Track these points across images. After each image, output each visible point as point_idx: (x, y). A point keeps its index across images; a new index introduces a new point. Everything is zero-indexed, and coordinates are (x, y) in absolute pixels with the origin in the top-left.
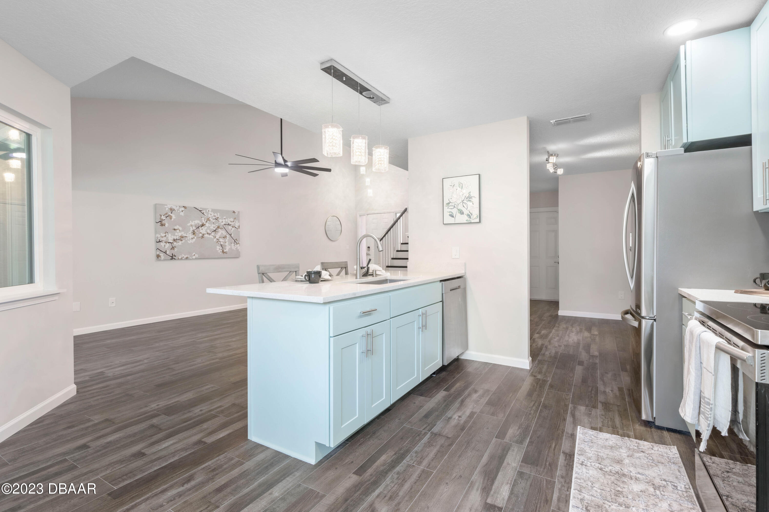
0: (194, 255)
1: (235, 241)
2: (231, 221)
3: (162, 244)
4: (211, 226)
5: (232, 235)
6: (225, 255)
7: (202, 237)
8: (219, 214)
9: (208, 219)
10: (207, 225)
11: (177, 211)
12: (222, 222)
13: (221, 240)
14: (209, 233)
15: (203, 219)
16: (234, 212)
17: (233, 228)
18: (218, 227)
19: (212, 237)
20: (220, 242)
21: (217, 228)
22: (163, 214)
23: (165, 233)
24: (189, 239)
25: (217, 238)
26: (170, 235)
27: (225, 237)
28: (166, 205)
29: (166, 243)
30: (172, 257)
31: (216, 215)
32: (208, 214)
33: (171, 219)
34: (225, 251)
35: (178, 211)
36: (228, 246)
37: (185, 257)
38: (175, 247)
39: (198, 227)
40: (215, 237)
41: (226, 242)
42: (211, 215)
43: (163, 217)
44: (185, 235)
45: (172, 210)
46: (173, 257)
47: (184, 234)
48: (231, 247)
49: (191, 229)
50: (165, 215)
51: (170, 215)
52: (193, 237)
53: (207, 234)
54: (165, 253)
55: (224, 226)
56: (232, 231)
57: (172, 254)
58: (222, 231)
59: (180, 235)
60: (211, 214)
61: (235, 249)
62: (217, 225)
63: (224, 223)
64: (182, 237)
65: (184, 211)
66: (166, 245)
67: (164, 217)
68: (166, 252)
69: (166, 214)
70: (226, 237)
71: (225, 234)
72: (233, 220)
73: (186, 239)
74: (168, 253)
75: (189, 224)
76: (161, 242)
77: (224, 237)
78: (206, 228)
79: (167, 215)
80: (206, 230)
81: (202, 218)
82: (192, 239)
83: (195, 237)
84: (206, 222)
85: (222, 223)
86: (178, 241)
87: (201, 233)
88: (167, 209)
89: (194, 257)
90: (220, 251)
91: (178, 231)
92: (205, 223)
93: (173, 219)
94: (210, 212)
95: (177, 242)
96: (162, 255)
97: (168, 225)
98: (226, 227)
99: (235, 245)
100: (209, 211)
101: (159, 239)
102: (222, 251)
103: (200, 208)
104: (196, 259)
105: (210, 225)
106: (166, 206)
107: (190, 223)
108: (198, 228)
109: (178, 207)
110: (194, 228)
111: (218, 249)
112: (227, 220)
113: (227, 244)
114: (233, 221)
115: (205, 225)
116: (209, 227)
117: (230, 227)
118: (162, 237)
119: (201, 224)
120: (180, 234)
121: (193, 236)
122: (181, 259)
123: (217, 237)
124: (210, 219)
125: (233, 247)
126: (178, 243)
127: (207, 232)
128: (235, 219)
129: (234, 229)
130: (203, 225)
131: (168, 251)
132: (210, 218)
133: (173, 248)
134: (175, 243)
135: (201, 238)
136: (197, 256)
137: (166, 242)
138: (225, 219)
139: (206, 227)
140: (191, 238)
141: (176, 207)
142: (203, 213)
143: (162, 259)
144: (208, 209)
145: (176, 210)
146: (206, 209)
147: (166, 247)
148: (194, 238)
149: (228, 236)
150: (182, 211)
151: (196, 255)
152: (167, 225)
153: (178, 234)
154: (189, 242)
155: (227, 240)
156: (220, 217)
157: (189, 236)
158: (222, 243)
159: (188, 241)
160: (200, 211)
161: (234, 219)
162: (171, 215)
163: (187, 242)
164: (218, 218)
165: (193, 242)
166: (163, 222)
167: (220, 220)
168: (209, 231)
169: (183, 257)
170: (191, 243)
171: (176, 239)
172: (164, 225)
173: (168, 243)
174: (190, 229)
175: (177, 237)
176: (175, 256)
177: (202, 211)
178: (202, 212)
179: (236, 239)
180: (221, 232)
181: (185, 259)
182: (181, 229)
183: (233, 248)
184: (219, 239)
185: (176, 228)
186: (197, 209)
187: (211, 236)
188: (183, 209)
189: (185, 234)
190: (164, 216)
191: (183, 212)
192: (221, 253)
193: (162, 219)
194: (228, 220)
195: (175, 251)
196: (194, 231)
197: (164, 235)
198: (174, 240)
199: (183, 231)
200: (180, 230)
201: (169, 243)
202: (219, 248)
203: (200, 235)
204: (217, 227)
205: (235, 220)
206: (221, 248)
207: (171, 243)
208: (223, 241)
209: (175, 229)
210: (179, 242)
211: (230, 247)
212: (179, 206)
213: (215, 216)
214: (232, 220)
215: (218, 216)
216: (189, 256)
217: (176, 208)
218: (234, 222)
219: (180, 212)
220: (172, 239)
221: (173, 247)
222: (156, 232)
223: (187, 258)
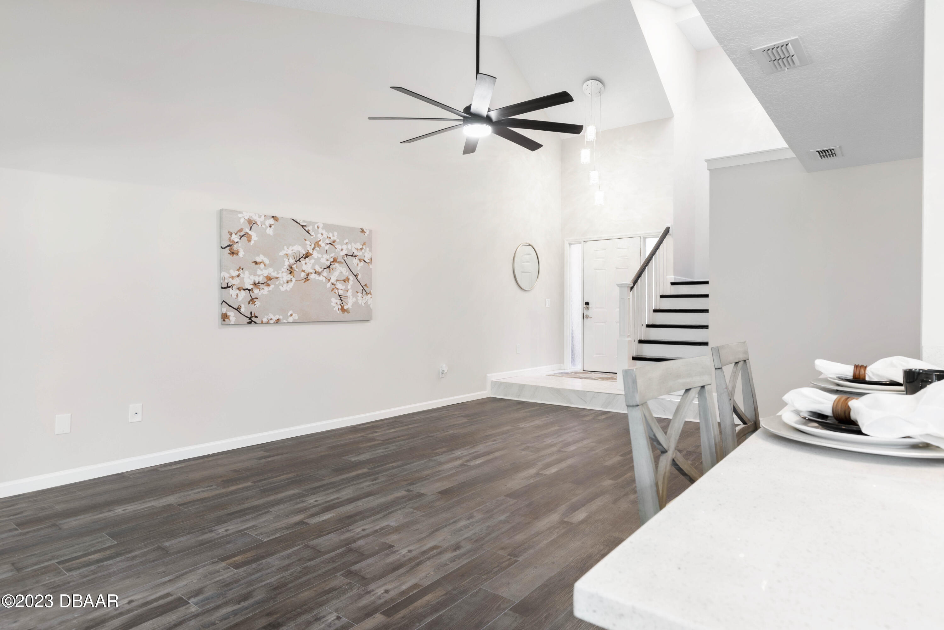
0: (291, 315)
1: (363, 289)
2: (357, 249)
3: (233, 292)
4: (322, 257)
5: (359, 277)
6: (346, 316)
7: (306, 279)
8: (336, 233)
9: (317, 244)
10: (315, 254)
11: (260, 226)
12: (342, 249)
13: (339, 285)
14: (318, 272)
15: (308, 243)
16: (363, 231)
17: (360, 261)
18: (335, 260)
19: (324, 280)
20: (337, 289)
21: (333, 262)
22: (234, 231)
23: (238, 270)
24: (282, 282)
25: (333, 282)
26: (247, 273)
27: (346, 280)
28: (241, 213)
29: (240, 290)
30: (250, 319)
31: (330, 235)
32: (317, 232)
33: (249, 241)
34: (345, 308)
35: (264, 226)
36: (351, 297)
37: (275, 318)
38: (257, 298)
39: (299, 259)
40: (329, 280)
41: (348, 291)
42: (322, 236)
43: (235, 238)
44: (274, 275)
45: (251, 223)
46: (253, 319)
47: (274, 272)
48: (357, 299)
49: (287, 263)
50: (239, 234)
51: (248, 233)
52: (289, 279)
53: (315, 273)
54: (238, 309)
55: (345, 258)
56: (359, 268)
57: (251, 313)
58: (341, 268)
59: (266, 275)
60: (322, 234)
61: (363, 305)
62: (333, 255)
63: (345, 252)
64: (269, 278)
65: (273, 226)
66: (239, 295)
67: (236, 236)
68: (240, 309)
69: (241, 230)
70: (349, 280)
71: (347, 274)
72: (361, 247)
73: (277, 283)
74: (242, 310)
75: (282, 253)
76: (229, 287)
77: (344, 281)
78: (313, 261)
79: (242, 234)
80: (314, 265)
81: (306, 240)
82: (287, 282)
83: (294, 280)
84: (314, 249)
85: (341, 252)
86: (262, 286)
87: (303, 271)
88: (242, 221)
89: (291, 320)
90: (337, 308)
91: (262, 266)
92: (311, 252)
93: (252, 242)
94: (320, 230)
95: (260, 289)
96: (232, 314)
97: (243, 253)
98: (349, 260)
99: (364, 297)
100: (318, 227)
101: (226, 281)
102: (340, 307)
103: (304, 221)
104: (295, 322)
105: (320, 256)
106: (240, 215)
107: (284, 250)
108: (299, 260)
109: (263, 217)
110: (292, 261)
111: (333, 304)
112: (349, 246)
113: (349, 294)
114: (362, 249)
115: (311, 255)
116: (319, 259)
117: (355, 261)
118: (232, 278)
119: (304, 253)
120: (266, 273)
121: (289, 277)
122: (268, 323)
123: (333, 280)
124: (320, 243)
125: (361, 300)
126: (262, 291)
127: (315, 269)
128: (364, 244)
129: (362, 264)
130: (307, 256)
131: (243, 306)
132: (320, 241)
133: (252, 301)
134: (256, 291)
135: (305, 282)
136: (296, 317)
137: (239, 289)
138: (346, 243)
139: (314, 259)
140: (285, 282)
141: (260, 217)
142: (309, 230)
143: (232, 323)
144: (317, 223)
145: (259, 223)
146: (313, 224)
147: (240, 298)
148: (291, 281)
149: (352, 278)
150: (270, 227)
151: (294, 315)
152: (241, 254)
153: (262, 273)
154: (283, 289)
155: (349, 287)
156: (338, 240)
157: (283, 277)
158: (341, 292)
159: (281, 287)
160: (303, 226)
161: (362, 246)
162: (250, 232)
163: (279, 288)
164: (334, 242)
165: (288, 290)
166: (235, 247)
167: (339, 247)
168: (318, 269)
169: (271, 319)
170: (286, 290)
171: (259, 283)
172: (237, 254)
173: (242, 291)
174: (284, 261)
175: (261, 279)
176: (256, 317)
177: (306, 226)
178: (307, 229)
179: (366, 285)
180: (340, 270)
181: (274, 323)
182: (267, 261)
183: (360, 302)
184: (335, 283)
185: (258, 259)
186: (297, 222)
187: (321, 278)
188: (272, 221)
189: (276, 272)
190: (236, 234)
191: (271, 229)
192: (338, 312)
193: (233, 241)
194: (352, 246)
195: (256, 308)
196: (291, 268)
197: (237, 273)
198: (255, 284)
199: (270, 266)
200: (265, 265)
201: (244, 290)
202: (335, 301)
203: (303, 275)
204: (332, 260)
205: (364, 247)
206: (339, 302)
207: (249, 290)
208: (343, 288)
209: (256, 263)
210: (263, 289)
211: (354, 300)
212: (265, 216)
213: (330, 238)
214: (359, 246)
215: (335, 238)
216: (281, 317)
217: (259, 219)
218: (363, 251)
219: (267, 227)
220: (252, 282)
221: (252, 299)
222: (221, 268)
223: (278, 321)
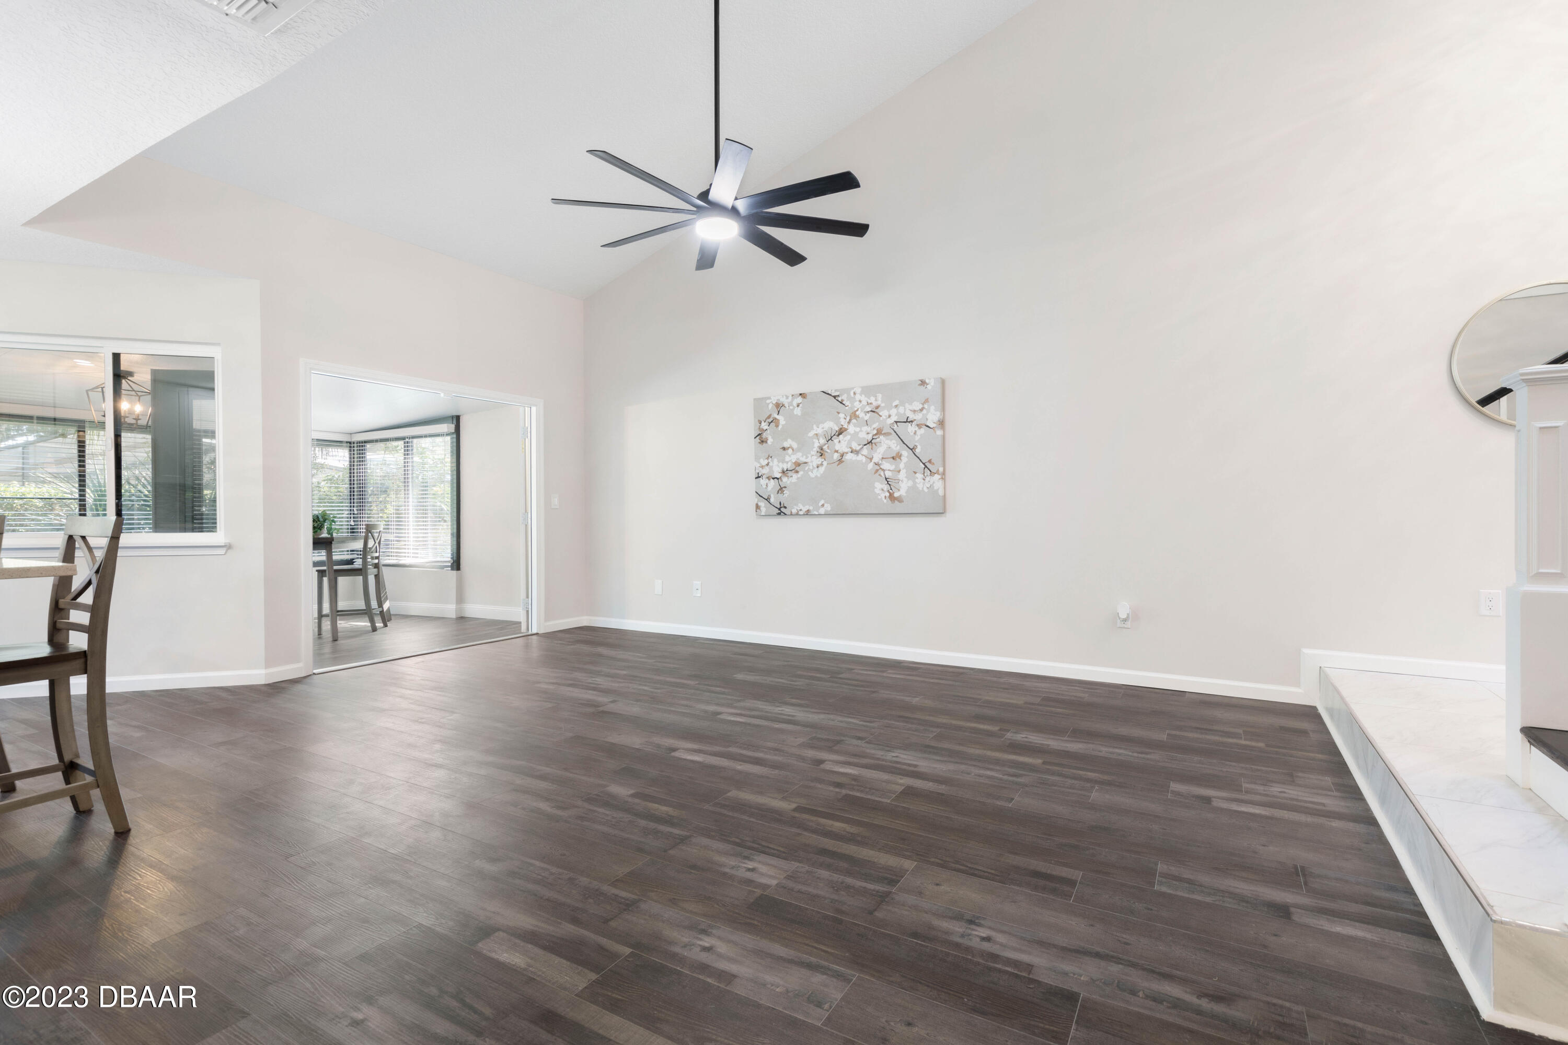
0: (823, 505)
1: (926, 466)
2: (914, 411)
3: (763, 481)
4: (861, 431)
5: (918, 451)
6: (898, 507)
7: (840, 461)
8: (880, 396)
9: (854, 415)
10: (852, 429)
11: (788, 408)
12: (889, 415)
13: (886, 465)
14: (856, 451)
15: (842, 415)
16: (923, 383)
17: (921, 428)
18: (879, 432)
19: (864, 459)
20: (884, 470)
21: (876, 434)
22: (762, 419)
23: (768, 459)
24: (811, 467)
25: (876, 461)
26: (775, 461)
27: (896, 457)
28: (769, 398)
29: (769, 480)
30: (779, 509)
31: (872, 400)
32: (852, 400)
33: (777, 426)
34: (896, 495)
35: (791, 407)
36: (905, 480)
37: (805, 509)
38: (785, 487)
39: (831, 437)
40: (871, 459)
41: (899, 471)
42: (860, 403)
43: (764, 426)
44: (803, 459)
45: (779, 406)
46: (783, 509)
47: (802, 456)
48: (915, 483)
49: (817, 445)
50: (767, 420)
51: (776, 418)
52: (820, 463)
53: (852, 452)
54: (768, 500)
55: (895, 427)
56: (917, 438)
57: (780, 503)
58: (888, 442)
59: (794, 462)
60: (860, 401)
61: (926, 490)
62: (876, 425)
63: (894, 418)
64: (798, 464)
65: (801, 405)
66: (769, 485)
67: (765, 424)
68: (769, 499)
69: (769, 417)
70: (901, 456)
71: (898, 447)
72: (921, 406)
73: (807, 469)
74: (772, 500)
75: (811, 434)
76: (760, 477)
77: (893, 458)
78: (849, 437)
79: (770, 420)
80: (849, 442)
81: (839, 413)
82: (818, 467)
83: (825, 463)
84: (849, 423)
85: (888, 419)
86: (790, 474)
87: (837, 451)
88: (770, 406)
89: (822, 511)
90: (883, 496)
91: (790, 451)
92: (845, 426)
93: (780, 427)
94: (858, 397)
95: (788, 477)
96: (762, 504)
97: (772, 440)
98: (900, 428)
99: (927, 479)
100: (855, 393)
101: (757, 471)
102: (888, 494)
103: (836, 391)
104: (827, 515)
105: (858, 429)
106: (768, 401)
107: (813, 430)
108: (831, 439)
109: (790, 398)
110: (822, 441)
111: (877, 491)
112: (901, 410)
113: (902, 475)
114: (921, 410)
115: (846, 430)
116: (856, 433)
117: (911, 428)
118: (762, 467)
119: (837, 429)
120: (794, 458)
121: (820, 460)
122: (797, 514)
123: (875, 460)
124: (857, 413)
125: (922, 483)
126: (790, 479)
127: (851, 448)
128: (927, 401)
129: (923, 431)
130: (841, 432)
131: (772, 496)
132: (857, 410)
133: (781, 490)
134: (785, 479)
135: (839, 464)
136: (828, 507)
137: (768, 478)
138: (896, 406)
139: (849, 434)
140: (815, 466)
141: (787, 397)
142: (842, 400)
143: (763, 513)
144: (853, 388)
145: (786, 405)
146: (847, 391)
147: (770, 488)
148: (822, 465)
149: (905, 453)
150: (798, 406)
151: (826, 505)
152: (770, 441)
153: (791, 458)
154: (812, 475)
155: (902, 466)
156: (883, 405)
157: (812, 462)
158: (888, 474)
159: (810, 473)
160: (835, 397)
161: (923, 404)
162: (777, 417)
163: (809, 475)
164: (877, 407)
165: (819, 475)
166: (764, 435)
167: (884, 413)
168: (855, 446)
169: (801, 510)
170: (816, 477)
171: (787, 470)
172: (766, 442)
173: (772, 480)
174: (813, 443)
175: (789, 466)
176: (785, 507)
177: (838, 396)
178: (840, 399)
179: (930, 461)
180: (888, 444)
181: (804, 515)
182: (795, 445)
183: (920, 486)
184: (880, 462)
185: (786, 445)
186: (828, 394)
187: (860, 458)
188: (799, 400)
189: (805, 457)
190: (765, 422)
191: (799, 408)
192: (885, 501)
193: (763, 429)
194: (905, 409)
195: (785, 497)
196: (822, 449)
197: (766, 462)
198: (783, 472)
199: (799, 450)
200: (793, 450)
201: (773, 479)
202: (880, 487)
203: (836, 456)
204: (875, 432)
205: (926, 406)
206: (886, 487)
207: (778, 479)
208: (892, 468)
209: (784, 449)
210: (792, 476)
211: (910, 483)
212: (793, 395)
213: (871, 404)
214: (917, 406)
215: (879, 403)
216: (811, 508)
217: (787, 400)
218: (925, 411)
219: (794, 408)
220: (780, 470)
221: (781, 488)
222: (757, 458)
223: (808, 513)
